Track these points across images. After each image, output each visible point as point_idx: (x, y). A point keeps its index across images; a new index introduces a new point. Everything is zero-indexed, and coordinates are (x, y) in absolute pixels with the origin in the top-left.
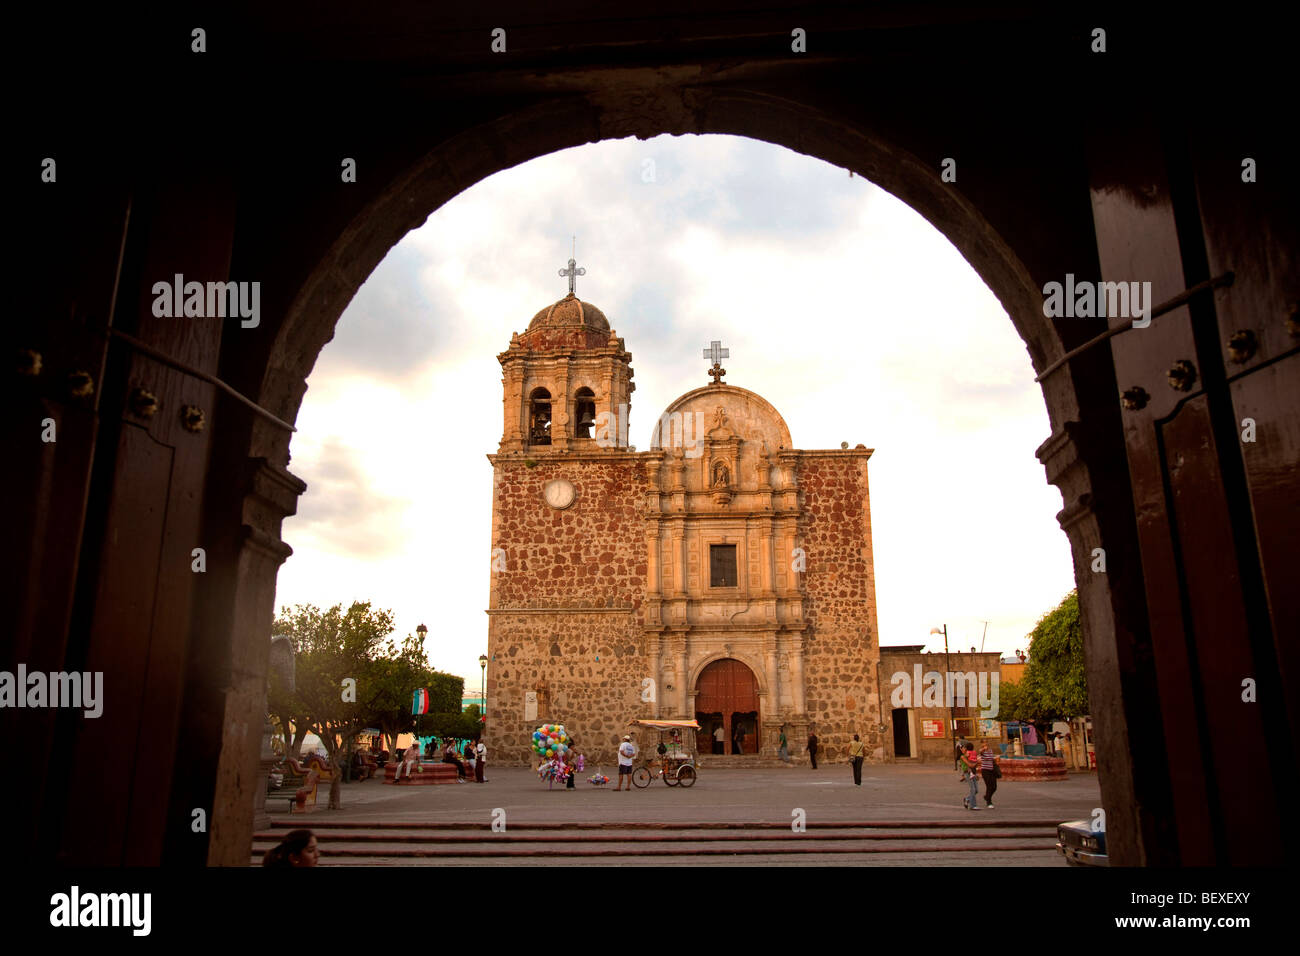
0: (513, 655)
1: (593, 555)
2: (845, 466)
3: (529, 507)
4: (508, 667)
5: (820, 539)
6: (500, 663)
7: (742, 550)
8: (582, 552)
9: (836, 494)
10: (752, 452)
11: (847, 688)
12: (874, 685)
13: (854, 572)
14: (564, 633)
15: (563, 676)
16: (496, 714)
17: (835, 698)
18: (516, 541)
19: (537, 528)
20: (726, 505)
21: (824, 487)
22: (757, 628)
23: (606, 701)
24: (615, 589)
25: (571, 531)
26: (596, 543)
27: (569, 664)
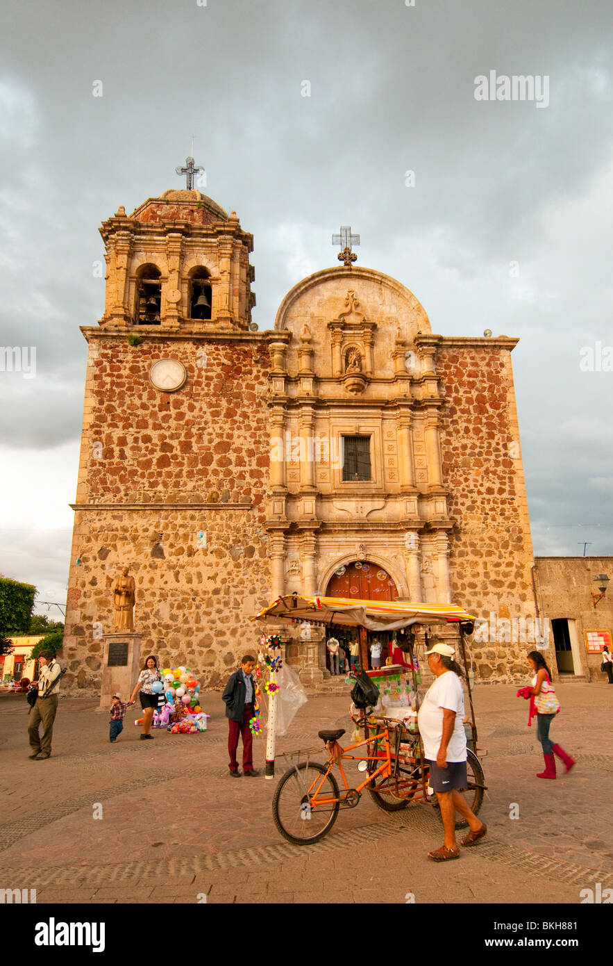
0: (104, 558)
1: (206, 443)
2: (488, 357)
3: (130, 389)
4: (97, 573)
5: (462, 432)
6: (87, 567)
7: (378, 441)
8: (193, 440)
9: (478, 385)
10: (387, 339)
11: (499, 595)
12: (530, 590)
13: (501, 468)
14: (169, 531)
15: (166, 583)
16: (78, 631)
17: (486, 607)
18: (115, 426)
19: (140, 412)
20: (359, 394)
21: (465, 378)
22: (395, 528)
23: (219, 611)
24: (232, 482)
25: (180, 416)
26: (210, 430)
27: (174, 567)
